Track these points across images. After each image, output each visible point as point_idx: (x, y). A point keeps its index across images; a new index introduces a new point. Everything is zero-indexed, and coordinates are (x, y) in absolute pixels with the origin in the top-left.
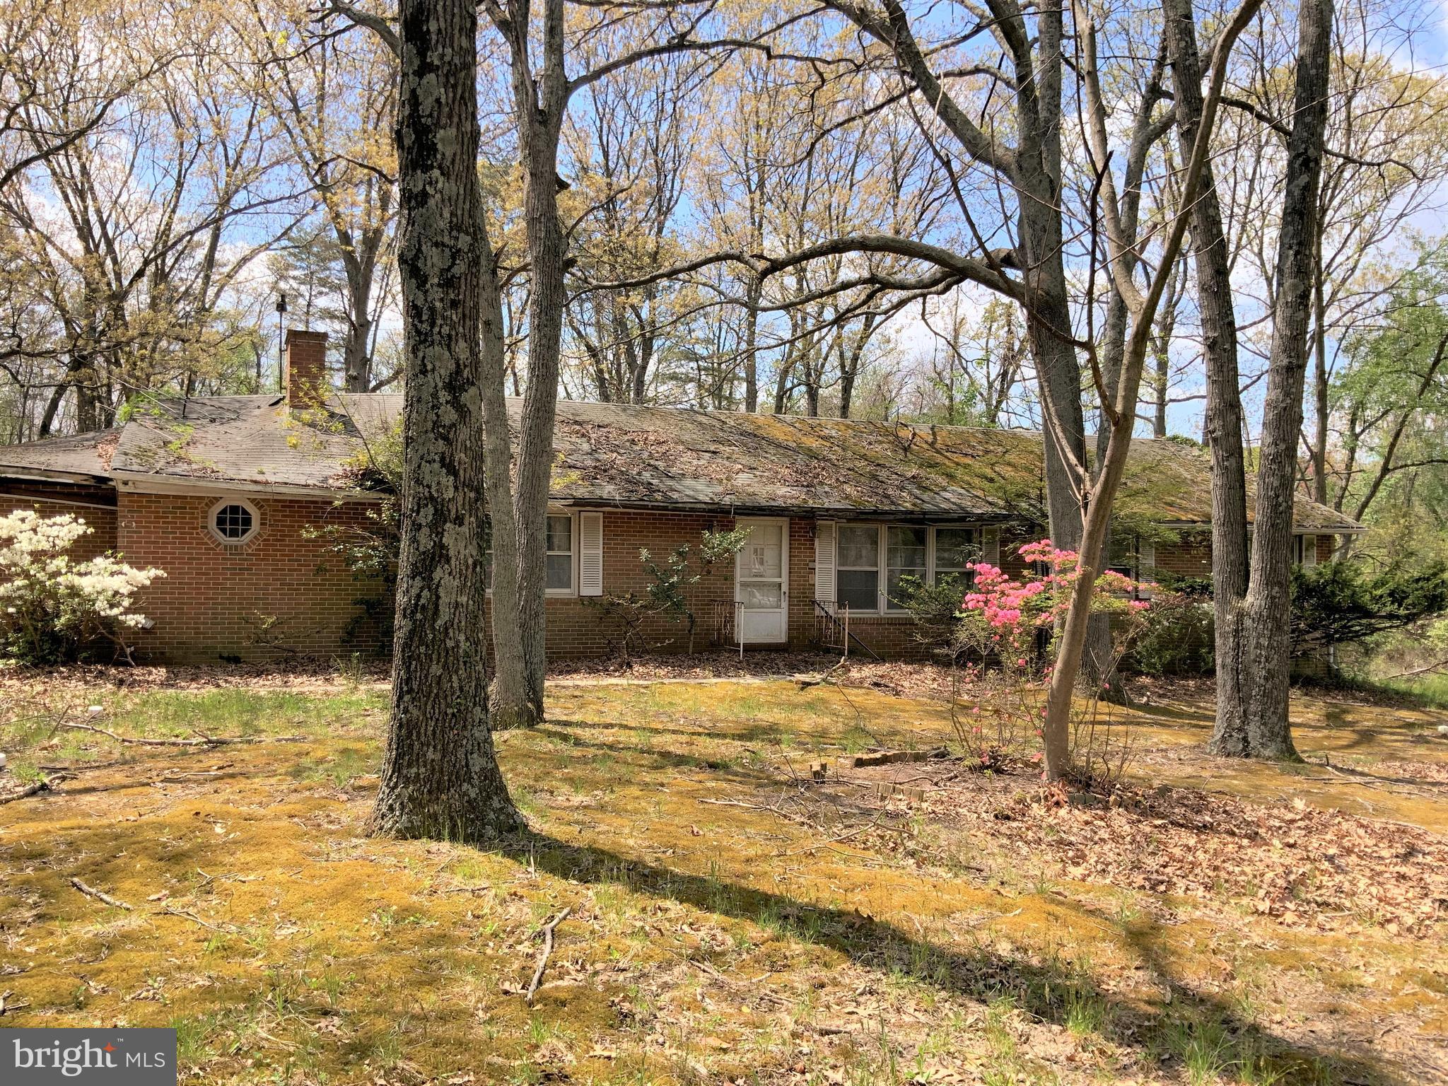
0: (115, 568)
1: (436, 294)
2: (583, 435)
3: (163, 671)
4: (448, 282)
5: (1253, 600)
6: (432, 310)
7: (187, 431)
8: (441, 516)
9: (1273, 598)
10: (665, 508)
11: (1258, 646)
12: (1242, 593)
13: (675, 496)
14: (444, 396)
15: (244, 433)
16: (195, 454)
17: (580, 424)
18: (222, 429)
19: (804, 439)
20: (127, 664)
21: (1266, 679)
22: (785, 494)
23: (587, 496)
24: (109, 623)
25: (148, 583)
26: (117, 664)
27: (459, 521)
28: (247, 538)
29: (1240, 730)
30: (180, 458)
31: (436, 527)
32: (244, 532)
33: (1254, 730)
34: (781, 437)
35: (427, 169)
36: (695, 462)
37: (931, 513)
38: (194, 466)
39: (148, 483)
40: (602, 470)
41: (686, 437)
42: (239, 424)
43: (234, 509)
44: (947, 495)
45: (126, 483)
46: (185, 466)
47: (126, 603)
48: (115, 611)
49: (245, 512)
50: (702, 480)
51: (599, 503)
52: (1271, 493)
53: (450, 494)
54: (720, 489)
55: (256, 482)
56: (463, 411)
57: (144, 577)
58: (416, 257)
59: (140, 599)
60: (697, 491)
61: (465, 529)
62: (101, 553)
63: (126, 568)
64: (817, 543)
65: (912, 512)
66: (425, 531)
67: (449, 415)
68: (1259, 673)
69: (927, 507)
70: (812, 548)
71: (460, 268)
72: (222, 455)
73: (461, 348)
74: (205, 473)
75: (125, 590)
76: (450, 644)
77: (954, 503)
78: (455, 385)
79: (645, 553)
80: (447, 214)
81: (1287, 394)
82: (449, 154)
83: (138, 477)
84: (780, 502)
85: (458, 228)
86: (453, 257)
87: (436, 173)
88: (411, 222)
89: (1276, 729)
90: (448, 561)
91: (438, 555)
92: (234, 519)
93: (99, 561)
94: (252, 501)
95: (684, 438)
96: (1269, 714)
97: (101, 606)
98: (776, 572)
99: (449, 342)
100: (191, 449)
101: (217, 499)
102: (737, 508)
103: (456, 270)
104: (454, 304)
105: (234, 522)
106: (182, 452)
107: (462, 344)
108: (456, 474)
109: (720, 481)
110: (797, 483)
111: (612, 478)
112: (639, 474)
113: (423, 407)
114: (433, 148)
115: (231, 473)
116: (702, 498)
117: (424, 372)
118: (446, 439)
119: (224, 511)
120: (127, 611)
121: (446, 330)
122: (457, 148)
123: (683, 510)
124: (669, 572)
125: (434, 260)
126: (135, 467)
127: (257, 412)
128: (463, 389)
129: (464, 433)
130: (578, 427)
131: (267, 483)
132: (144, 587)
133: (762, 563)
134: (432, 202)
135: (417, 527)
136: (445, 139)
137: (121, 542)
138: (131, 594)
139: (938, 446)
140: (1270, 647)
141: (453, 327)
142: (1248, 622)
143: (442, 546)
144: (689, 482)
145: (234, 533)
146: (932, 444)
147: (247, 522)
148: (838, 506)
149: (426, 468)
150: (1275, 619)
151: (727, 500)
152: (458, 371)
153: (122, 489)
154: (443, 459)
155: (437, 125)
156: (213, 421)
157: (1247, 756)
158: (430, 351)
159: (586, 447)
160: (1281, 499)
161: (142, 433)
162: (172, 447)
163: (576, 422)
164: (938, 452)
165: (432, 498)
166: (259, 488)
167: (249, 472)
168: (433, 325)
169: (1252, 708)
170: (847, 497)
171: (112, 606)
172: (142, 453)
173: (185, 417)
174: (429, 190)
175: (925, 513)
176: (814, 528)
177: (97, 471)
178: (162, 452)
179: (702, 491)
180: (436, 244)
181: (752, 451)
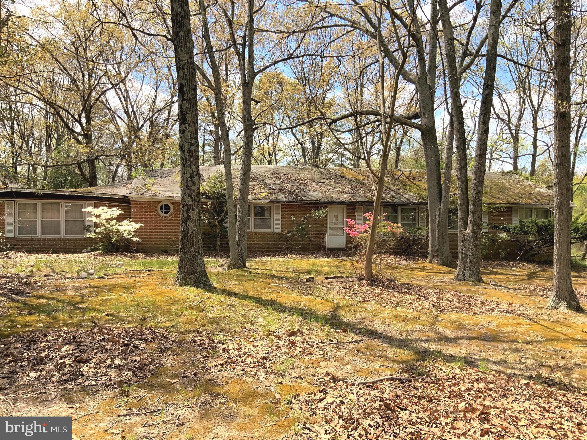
0: (130, 223)
1: (187, 154)
2: (279, 178)
3: (143, 255)
4: (190, 151)
5: (468, 231)
6: (186, 158)
7: (152, 181)
8: (189, 209)
9: (474, 230)
10: (301, 202)
11: (469, 245)
12: (466, 228)
13: (304, 198)
14: (189, 179)
15: (169, 181)
16: (153, 188)
17: (278, 174)
18: (163, 179)
19: (359, 177)
20: (134, 253)
21: (471, 256)
22: (344, 197)
23: (274, 199)
24: (128, 240)
25: (139, 228)
26: (130, 252)
27: (193, 210)
28: (169, 214)
29: (463, 272)
30: (149, 190)
31: (188, 211)
32: (168, 212)
33: (467, 272)
34: (350, 176)
35: (184, 124)
36: (315, 186)
37: (397, 202)
38: (153, 192)
39: (139, 197)
40: (282, 190)
41: (315, 177)
42: (169, 177)
43: (165, 205)
44: (405, 196)
45: (132, 198)
46: (150, 192)
47: (133, 234)
48: (130, 236)
49: (168, 206)
50: (316, 193)
51: (279, 201)
52: (474, 196)
53: (191, 203)
54: (321, 195)
55: (170, 197)
56: (194, 183)
57: (137, 226)
58: (182, 146)
59: (137, 232)
60: (312, 196)
61: (195, 212)
62: (125, 219)
63: (133, 223)
64: (356, 213)
65: (390, 202)
66: (185, 212)
67: (190, 184)
68: (469, 254)
69: (396, 200)
70: (355, 216)
71: (193, 148)
72: (162, 188)
73: (193, 167)
74: (157, 194)
75: (132, 230)
76: (191, 240)
77: (407, 199)
78: (192, 177)
79: (293, 218)
80: (189, 135)
81: (479, 163)
82: (190, 120)
83: (136, 196)
84: (341, 200)
85: (192, 138)
86: (191, 145)
87: (187, 125)
88: (181, 137)
89: (475, 272)
90: (191, 219)
91: (188, 218)
92: (165, 208)
93: (125, 221)
94: (171, 202)
95: (314, 178)
96: (472, 267)
97: (126, 235)
98: (342, 223)
99: (190, 166)
100: (153, 187)
101: (160, 202)
102: (326, 202)
103: (192, 148)
104: (191, 157)
105: (165, 209)
106: (149, 188)
107: (193, 166)
108: (192, 198)
109: (322, 193)
110: (350, 193)
111: (284, 193)
112: (294, 191)
113: (184, 182)
114: (186, 119)
115: (163, 194)
116: (314, 199)
117: (184, 173)
118: (190, 190)
119: (162, 206)
120: (134, 236)
121: (189, 163)
122: (192, 118)
123: (307, 203)
124: (301, 224)
125: (186, 146)
126: (135, 193)
127: (175, 174)
128: (194, 177)
129: (194, 188)
130: (277, 175)
131: (174, 197)
132: (137, 229)
133: (337, 221)
134: (186, 132)
135: (183, 211)
136: (189, 117)
137: (132, 216)
138: (134, 231)
139: (410, 178)
140: (473, 245)
141: (191, 162)
142: (466, 238)
143: (189, 216)
144: (311, 193)
145: (165, 213)
146: (407, 177)
147: (169, 209)
148: (362, 200)
149: (185, 197)
150: (475, 237)
151: (322, 199)
152: (193, 173)
153: (132, 199)
154: (189, 195)
155: (187, 113)
156: (161, 177)
157: (465, 280)
158: (186, 169)
159: (278, 182)
160: (477, 197)
161: (138, 182)
162: (147, 186)
163: (277, 174)
164: (409, 180)
165: (186, 204)
166: (172, 198)
167: (169, 194)
168: (186, 162)
169: (467, 265)
170: (367, 197)
171: (129, 235)
172: (138, 188)
173: (152, 176)
174: (185, 129)
175: (395, 202)
176: (355, 208)
177: (125, 194)
178: (144, 188)
179: (315, 196)
180: (187, 142)
181: (337, 182)
